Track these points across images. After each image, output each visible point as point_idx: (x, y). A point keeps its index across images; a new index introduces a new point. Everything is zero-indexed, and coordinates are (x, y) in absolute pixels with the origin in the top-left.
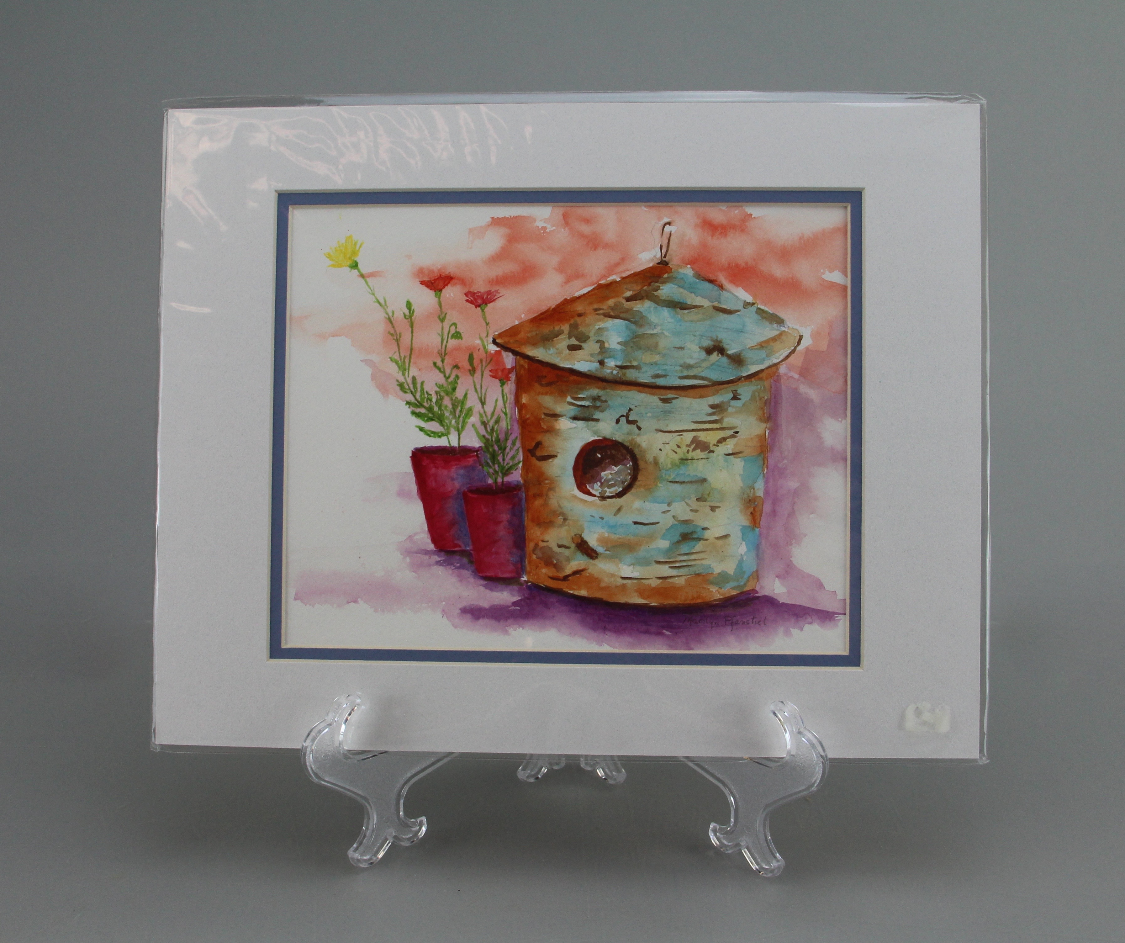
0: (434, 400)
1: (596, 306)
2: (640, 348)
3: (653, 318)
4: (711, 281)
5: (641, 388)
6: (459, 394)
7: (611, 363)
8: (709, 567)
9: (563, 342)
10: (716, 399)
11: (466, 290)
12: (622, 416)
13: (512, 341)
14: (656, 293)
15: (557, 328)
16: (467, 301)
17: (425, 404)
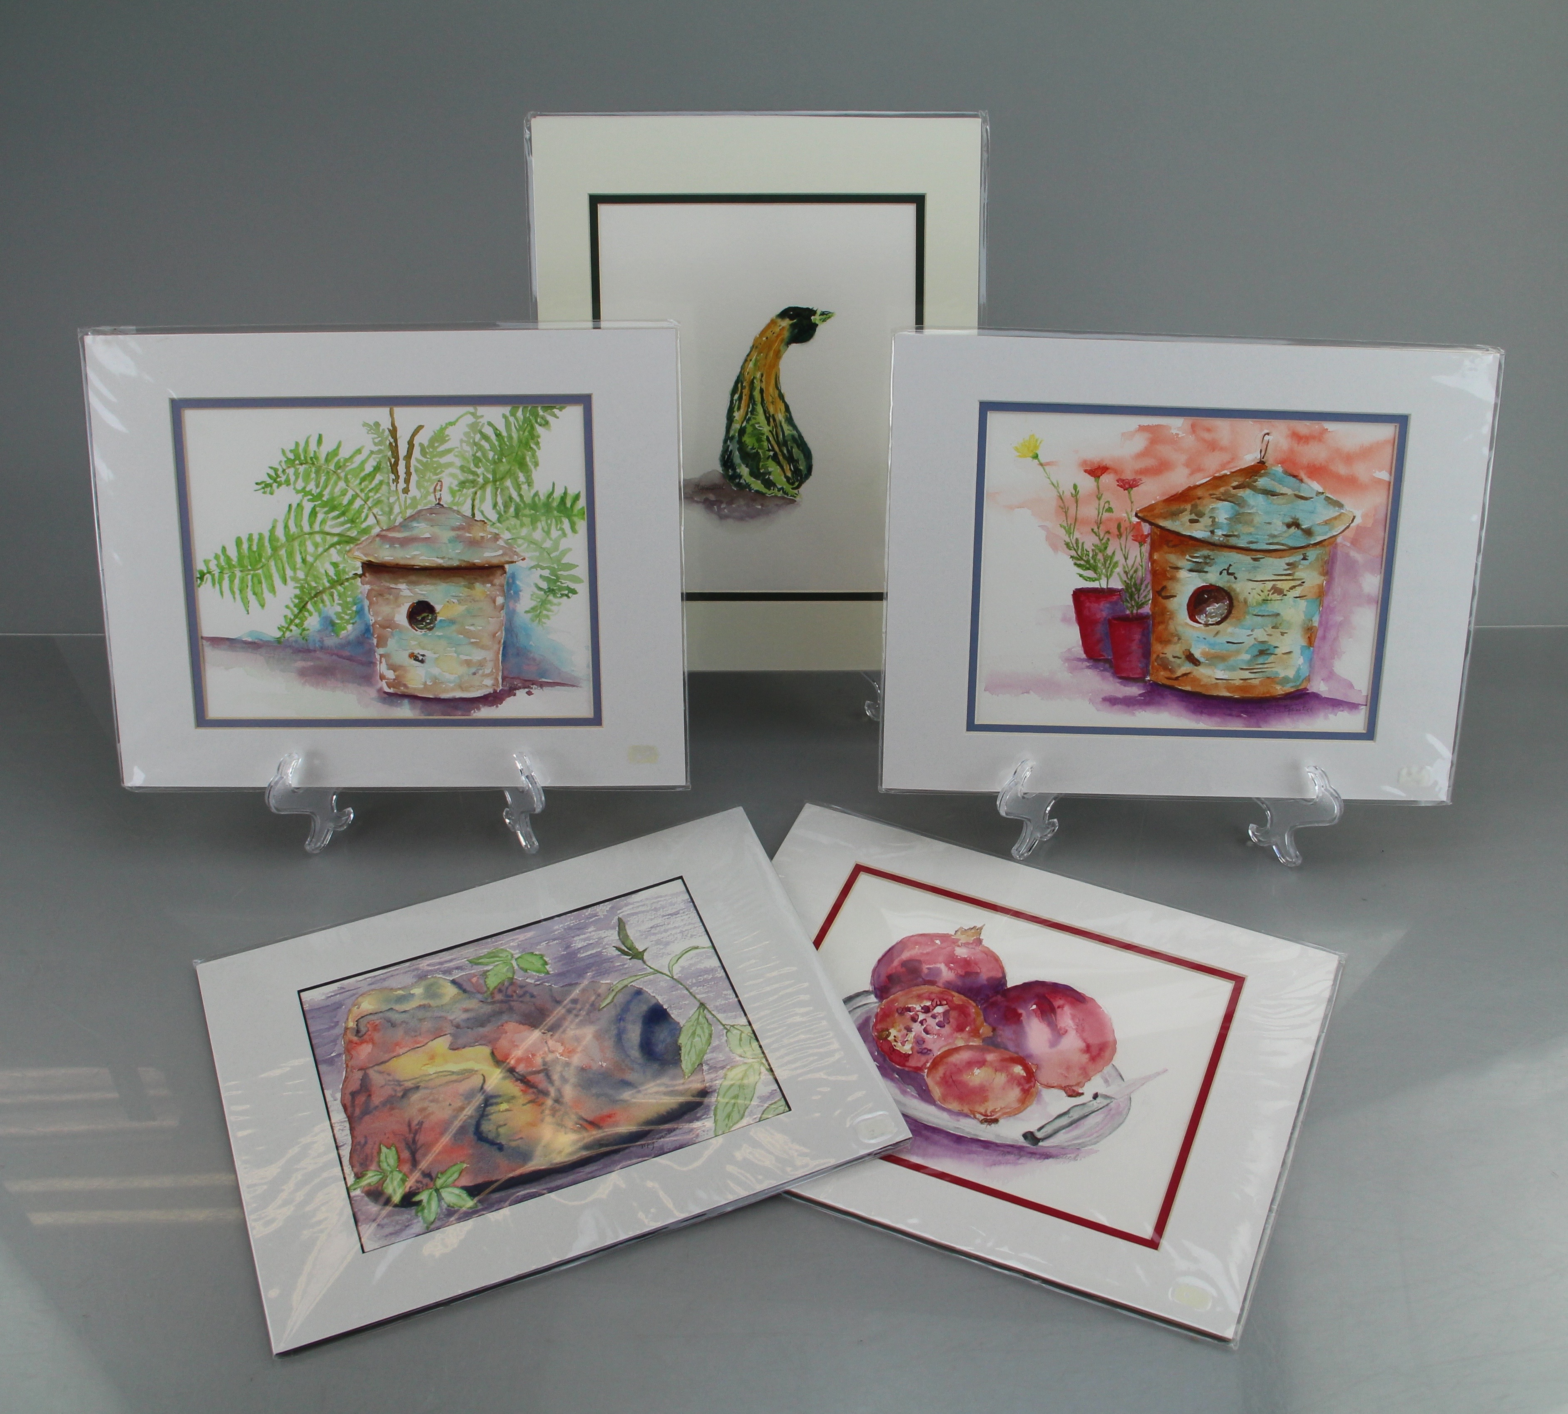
0: (1091, 555)
1: (1211, 492)
2: (1241, 523)
3: (1251, 502)
4: (1295, 476)
5: (1239, 551)
6: (1109, 552)
7: (1219, 532)
8: (1277, 673)
9: (1186, 517)
10: (1291, 559)
11: (1117, 478)
12: (1224, 569)
13: (1149, 514)
14: (1255, 484)
15: (1182, 507)
16: (1118, 485)
17: (1084, 558)
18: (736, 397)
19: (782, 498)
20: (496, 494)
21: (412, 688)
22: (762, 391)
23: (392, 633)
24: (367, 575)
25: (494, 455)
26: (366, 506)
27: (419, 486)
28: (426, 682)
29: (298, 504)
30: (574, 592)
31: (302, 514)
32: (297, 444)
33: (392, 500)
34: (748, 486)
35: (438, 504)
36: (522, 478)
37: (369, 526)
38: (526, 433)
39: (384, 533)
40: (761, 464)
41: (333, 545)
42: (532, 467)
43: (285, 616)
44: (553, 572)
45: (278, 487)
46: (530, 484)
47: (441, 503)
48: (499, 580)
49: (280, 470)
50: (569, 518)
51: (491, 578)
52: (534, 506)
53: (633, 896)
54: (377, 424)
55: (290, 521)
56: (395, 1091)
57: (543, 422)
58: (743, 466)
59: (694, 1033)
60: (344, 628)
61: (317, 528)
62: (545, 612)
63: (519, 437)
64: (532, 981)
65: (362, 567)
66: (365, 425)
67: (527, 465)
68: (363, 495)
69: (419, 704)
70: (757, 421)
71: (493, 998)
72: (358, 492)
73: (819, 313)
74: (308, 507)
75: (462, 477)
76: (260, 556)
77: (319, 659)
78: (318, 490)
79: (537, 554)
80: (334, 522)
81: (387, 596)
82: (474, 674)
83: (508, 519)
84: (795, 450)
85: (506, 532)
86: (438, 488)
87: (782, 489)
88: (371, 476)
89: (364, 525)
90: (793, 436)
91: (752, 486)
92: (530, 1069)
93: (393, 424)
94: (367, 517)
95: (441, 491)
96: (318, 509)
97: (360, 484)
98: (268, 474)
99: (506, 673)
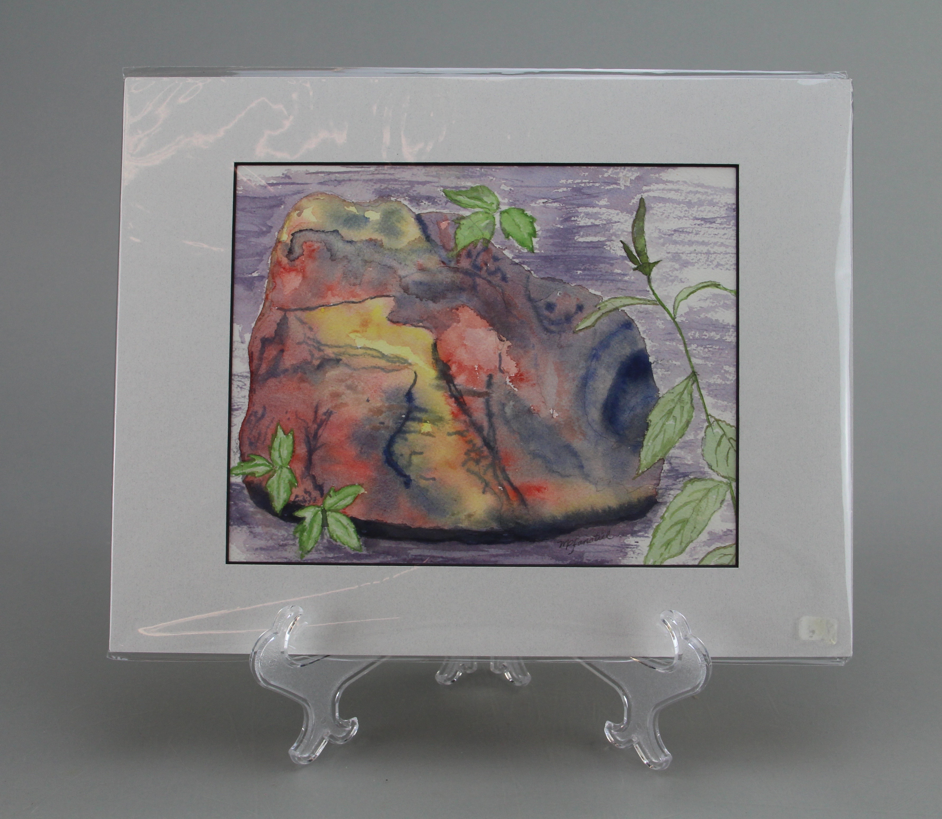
53: (670, 170)
56: (312, 355)
59: (670, 412)
64: (510, 256)
71: (458, 262)
92: (470, 387)
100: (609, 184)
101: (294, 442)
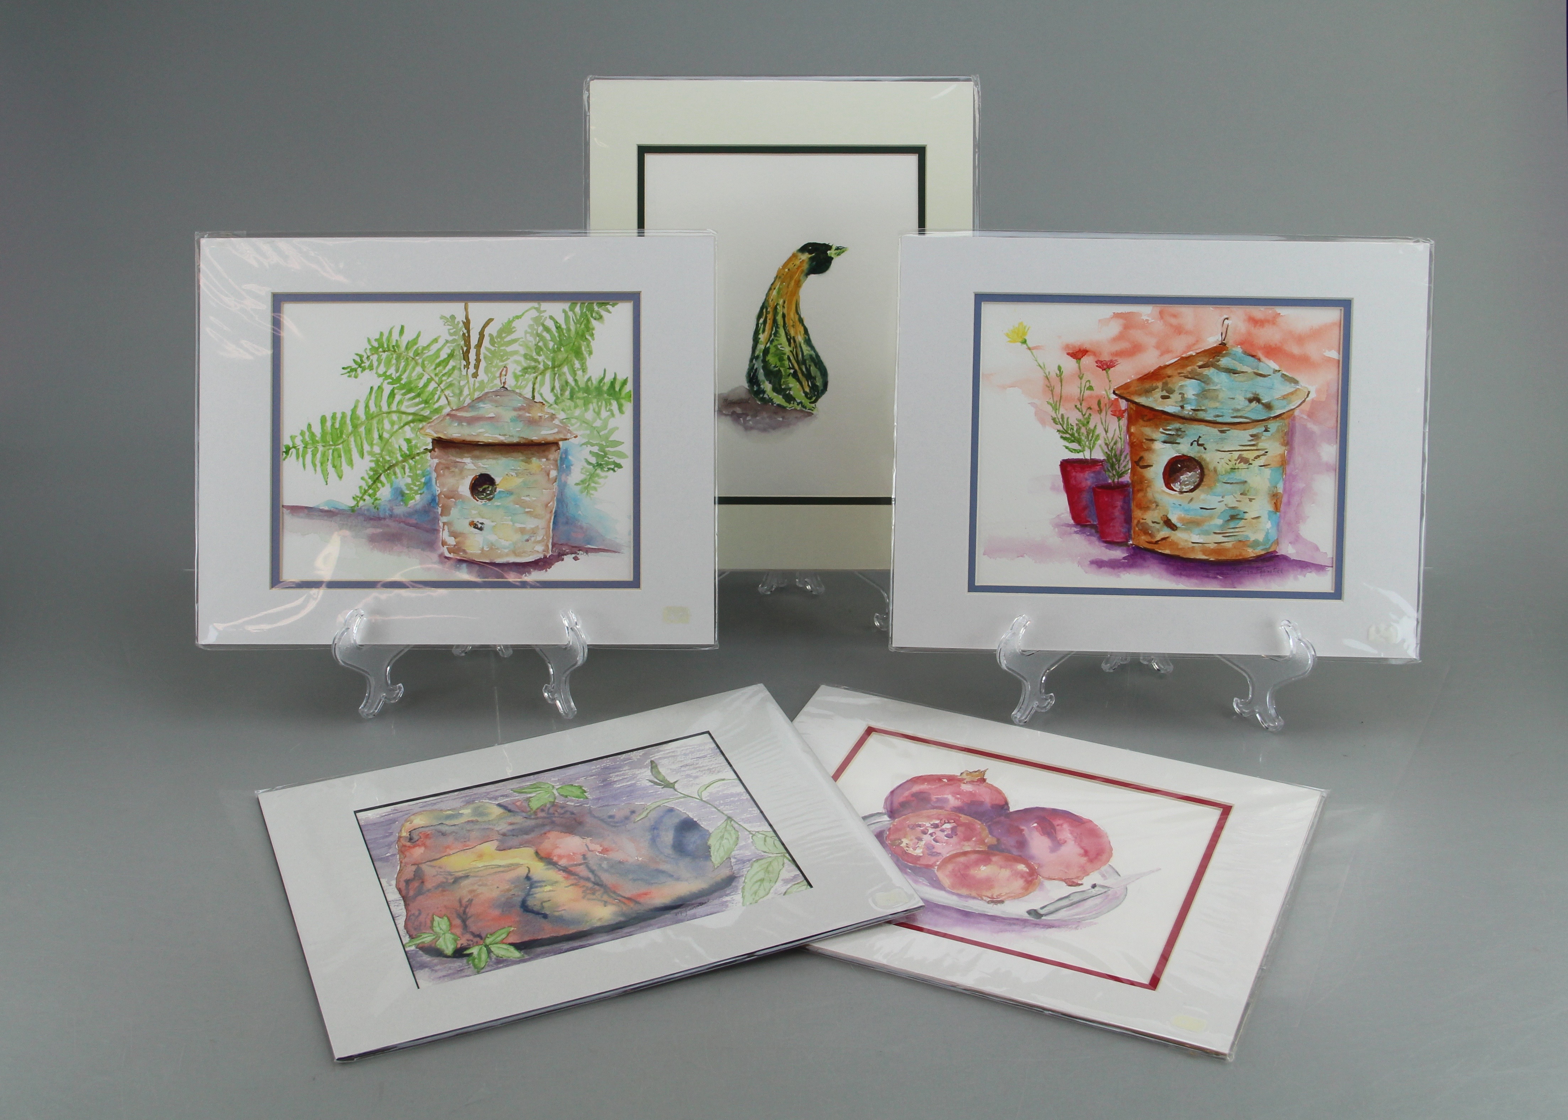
0: (1075, 429)
1: (1179, 372)
2: (1207, 398)
3: (1215, 379)
4: (1253, 356)
5: (1207, 424)
6: (1091, 426)
7: (1188, 407)
8: (1247, 536)
9: (1158, 394)
10: (1254, 431)
11: (1096, 360)
12: (1195, 441)
13: (1125, 392)
14: (1218, 363)
15: (1154, 385)
16: (1097, 366)
17: (1069, 432)
18: (761, 321)
19: (801, 411)
20: (554, 378)
21: (471, 554)
22: (784, 316)
23: (455, 503)
24: (436, 450)
25: (554, 345)
26: (439, 388)
27: (486, 371)
28: (483, 548)
29: (379, 387)
30: (619, 466)
31: (381, 397)
32: (381, 334)
33: (462, 383)
34: (771, 400)
35: (503, 387)
36: (577, 365)
37: (440, 406)
38: (583, 326)
39: (454, 412)
40: (783, 380)
41: (407, 423)
42: (587, 356)
43: (360, 487)
44: (602, 449)
45: (362, 372)
46: (584, 370)
47: (506, 386)
48: (553, 455)
49: (365, 356)
50: (617, 400)
51: (547, 453)
52: (587, 390)
53: (664, 745)
54: (453, 317)
55: (370, 401)
56: (447, 879)
57: (598, 317)
58: (767, 383)
59: (722, 837)
60: (413, 498)
61: (394, 407)
62: (593, 485)
63: (576, 329)
64: (573, 804)
65: (432, 442)
66: (442, 317)
67: (582, 354)
68: (437, 379)
69: (476, 568)
70: (780, 342)
71: (536, 815)
72: (433, 376)
73: (834, 248)
74: (387, 389)
75: (525, 364)
76: (342, 433)
77: (388, 526)
78: (398, 375)
79: (588, 432)
80: (410, 402)
81: (453, 469)
82: (527, 540)
83: (563, 401)
84: (813, 369)
85: (562, 412)
86: (504, 373)
87: (801, 403)
88: (445, 362)
89: (436, 406)
90: (811, 356)
91: (775, 400)
92: (572, 863)
93: (467, 318)
94: (439, 398)
95: (506, 375)
96: (396, 391)
97: (435, 369)
98: (354, 360)
99: (554, 541)
100: (625, 761)
101: (449, 920)
